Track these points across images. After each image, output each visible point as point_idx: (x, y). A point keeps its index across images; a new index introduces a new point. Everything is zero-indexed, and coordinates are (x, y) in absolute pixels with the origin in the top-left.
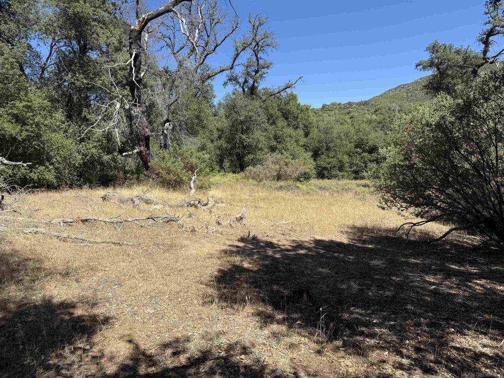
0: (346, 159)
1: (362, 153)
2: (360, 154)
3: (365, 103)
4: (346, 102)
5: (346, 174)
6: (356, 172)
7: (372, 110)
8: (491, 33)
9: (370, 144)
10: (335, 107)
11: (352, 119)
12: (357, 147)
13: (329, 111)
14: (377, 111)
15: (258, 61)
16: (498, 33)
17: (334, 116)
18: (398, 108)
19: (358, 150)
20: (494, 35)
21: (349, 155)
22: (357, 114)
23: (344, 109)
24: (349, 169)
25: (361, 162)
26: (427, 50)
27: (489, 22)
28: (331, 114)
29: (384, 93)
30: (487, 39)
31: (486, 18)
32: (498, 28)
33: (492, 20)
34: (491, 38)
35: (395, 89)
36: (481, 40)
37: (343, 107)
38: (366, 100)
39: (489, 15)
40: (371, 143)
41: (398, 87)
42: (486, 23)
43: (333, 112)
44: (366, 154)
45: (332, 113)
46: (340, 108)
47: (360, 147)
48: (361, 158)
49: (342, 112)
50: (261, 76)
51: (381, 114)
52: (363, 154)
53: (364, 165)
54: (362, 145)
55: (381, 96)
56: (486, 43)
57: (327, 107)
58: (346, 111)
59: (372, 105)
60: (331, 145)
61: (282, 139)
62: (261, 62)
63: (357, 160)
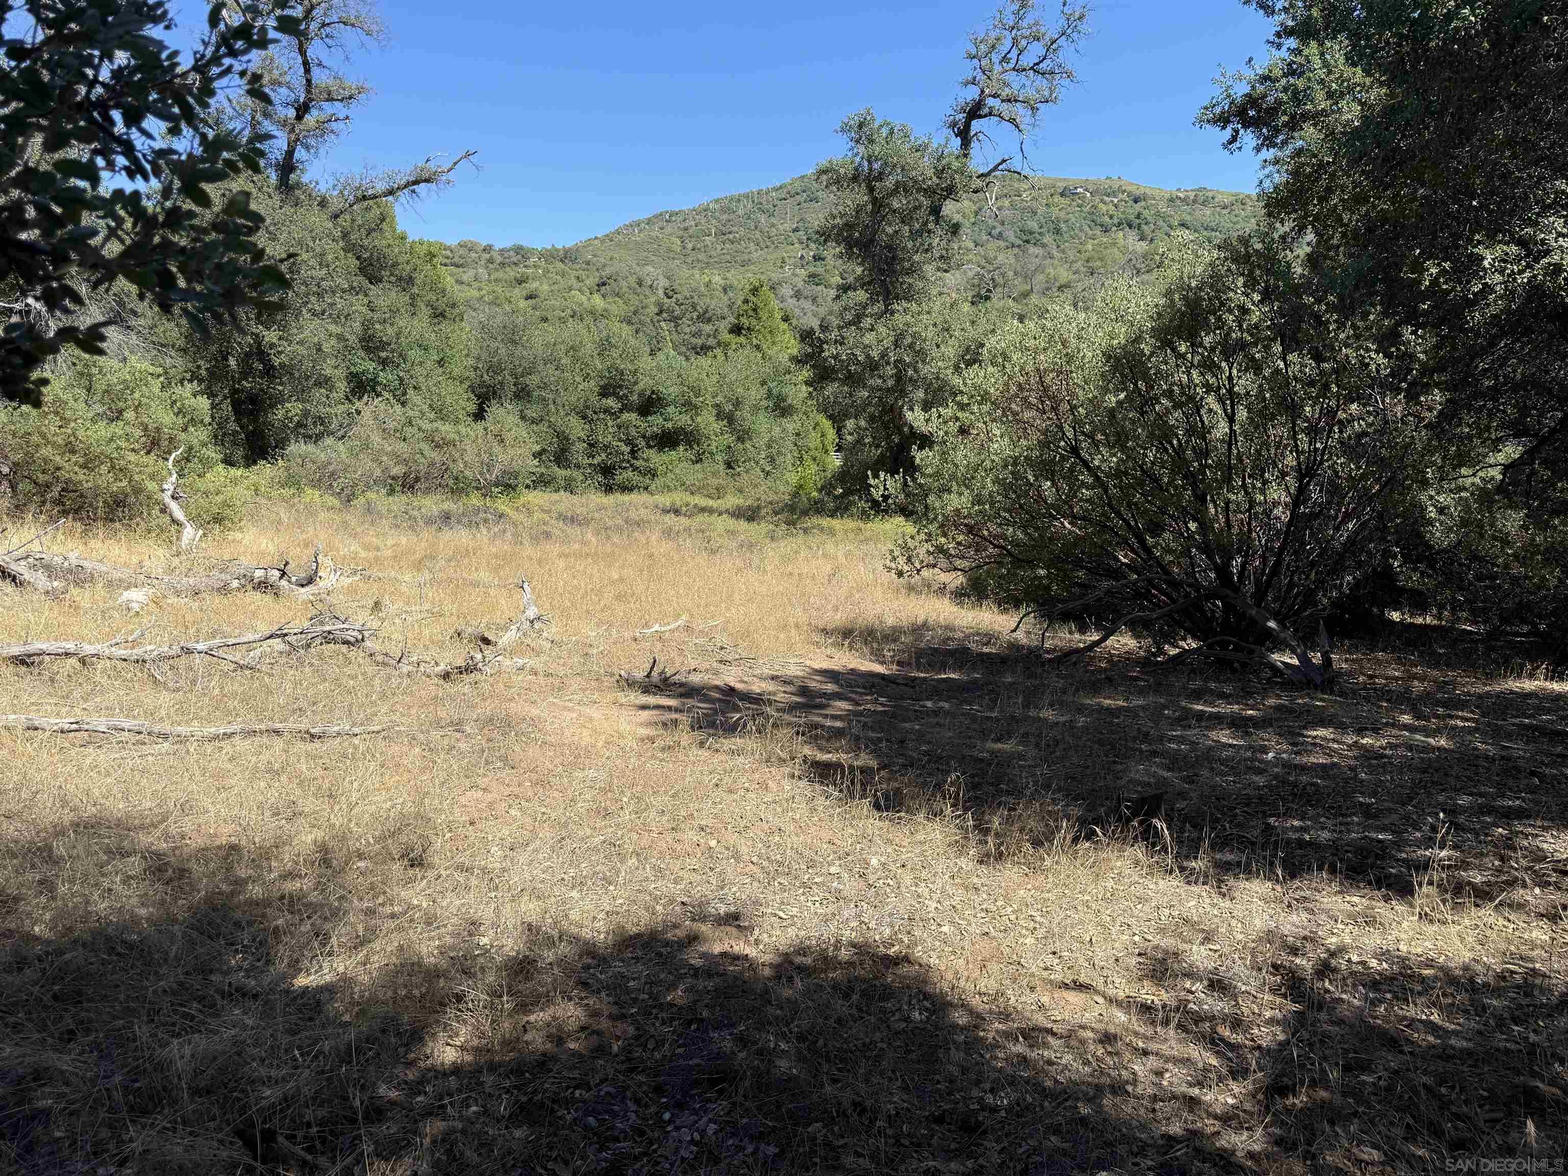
0: (577, 428)
1: (621, 411)
2: (615, 415)
3: (567, 256)
4: (507, 244)
5: (577, 475)
6: (607, 470)
7: (592, 281)
8: (975, 111)
9: (641, 385)
10: (474, 255)
11: (530, 302)
12: (605, 392)
13: (457, 266)
14: (604, 284)
15: (307, 71)
16: (990, 114)
17: (476, 285)
18: (663, 282)
19: (611, 402)
20: (980, 117)
21: (584, 418)
22: (545, 287)
23: (503, 265)
24: (587, 461)
25: (620, 440)
26: (842, 130)
27: (974, 82)
28: (465, 278)
29: (618, 232)
30: (967, 126)
31: (969, 69)
32: (990, 102)
33: (980, 76)
34: (976, 125)
35: (649, 222)
36: (953, 125)
37: (499, 259)
38: (568, 246)
39: (976, 61)
40: (645, 383)
41: (655, 216)
42: (966, 84)
43: (471, 273)
44: (631, 417)
45: (467, 276)
46: (491, 261)
47: (615, 395)
48: (619, 427)
49: (500, 274)
50: (322, 129)
51: (617, 295)
52: (626, 416)
53: (628, 449)
54: (621, 387)
55: (609, 238)
56: (964, 135)
57: (448, 253)
58: (512, 273)
59: (588, 263)
60: (533, 380)
61: (393, 351)
62: (318, 75)
63: (607, 434)
